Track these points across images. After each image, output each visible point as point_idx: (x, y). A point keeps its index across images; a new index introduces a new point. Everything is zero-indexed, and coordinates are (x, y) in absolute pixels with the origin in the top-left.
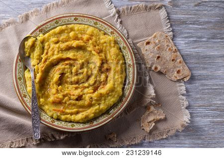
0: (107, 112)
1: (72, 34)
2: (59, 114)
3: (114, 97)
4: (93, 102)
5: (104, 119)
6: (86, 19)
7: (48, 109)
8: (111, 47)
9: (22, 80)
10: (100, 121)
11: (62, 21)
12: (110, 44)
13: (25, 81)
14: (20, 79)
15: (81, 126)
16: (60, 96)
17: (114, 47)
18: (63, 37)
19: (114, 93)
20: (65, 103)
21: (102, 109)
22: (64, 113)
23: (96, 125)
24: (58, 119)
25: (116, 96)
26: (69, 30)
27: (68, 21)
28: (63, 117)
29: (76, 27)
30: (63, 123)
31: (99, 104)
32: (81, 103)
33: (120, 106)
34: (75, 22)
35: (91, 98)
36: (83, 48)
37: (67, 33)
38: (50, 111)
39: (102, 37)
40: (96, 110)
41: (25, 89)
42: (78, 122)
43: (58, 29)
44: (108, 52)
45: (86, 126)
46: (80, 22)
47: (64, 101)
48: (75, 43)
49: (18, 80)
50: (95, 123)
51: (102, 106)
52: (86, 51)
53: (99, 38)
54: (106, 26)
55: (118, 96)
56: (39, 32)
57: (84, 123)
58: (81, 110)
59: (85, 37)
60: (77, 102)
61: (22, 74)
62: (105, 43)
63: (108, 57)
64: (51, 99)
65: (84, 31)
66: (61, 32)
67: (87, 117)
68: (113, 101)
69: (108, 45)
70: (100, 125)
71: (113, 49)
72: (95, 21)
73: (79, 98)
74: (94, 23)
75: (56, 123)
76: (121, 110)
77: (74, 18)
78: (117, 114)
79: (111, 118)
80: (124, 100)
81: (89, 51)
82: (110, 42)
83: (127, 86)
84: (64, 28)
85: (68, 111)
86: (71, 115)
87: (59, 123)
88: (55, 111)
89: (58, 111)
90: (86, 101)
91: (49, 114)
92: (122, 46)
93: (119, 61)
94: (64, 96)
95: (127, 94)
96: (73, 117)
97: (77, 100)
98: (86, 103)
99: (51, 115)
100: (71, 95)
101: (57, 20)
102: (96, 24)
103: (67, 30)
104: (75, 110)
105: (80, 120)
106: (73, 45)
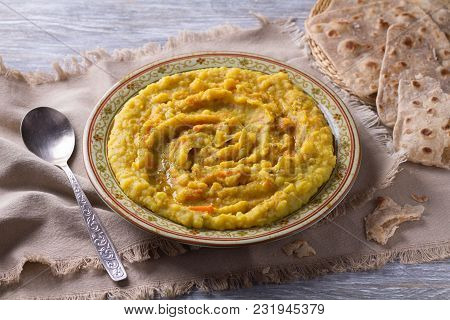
0: (314, 199)
1: (193, 85)
2: (206, 214)
3: (320, 165)
4: (279, 179)
5: (311, 211)
6: (222, 57)
7: (178, 210)
8: (286, 90)
9: (107, 172)
10: (302, 216)
11: (171, 67)
12: (282, 85)
13: (114, 174)
14: (102, 169)
15: (262, 232)
16: (200, 183)
17: (291, 88)
18: (175, 93)
19: (318, 160)
20: (215, 196)
21: (302, 190)
22: (214, 214)
23: (293, 226)
24: (207, 227)
25: (325, 163)
26: (188, 81)
27: (185, 66)
28: (216, 219)
29: (201, 73)
30: (219, 233)
31: (293, 182)
32: (250, 187)
33: (337, 186)
34: (199, 66)
35: (272, 172)
36: (225, 102)
37: (184, 86)
38: (185, 212)
39: (259, 77)
40: (288, 192)
41: (115, 185)
42: (254, 226)
43: (163, 80)
44: (281, 100)
45: (273, 229)
46: (210, 65)
47: (211, 192)
48: (205, 95)
49: (98, 171)
50: (292, 222)
51: (299, 184)
52: (234, 107)
53: (255, 83)
54: (267, 64)
55: (329, 164)
56: (127, 90)
57: (266, 226)
58: (253, 202)
59: (225, 83)
60: (241, 187)
61: (104, 160)
62: (271, 85)
63: (285, 107)
64: (180, 192)
65: (219, 76)
66: (172, 85)
67: (271, 209)
68: (321, 173)
69: (277, 86)
70: (305, 223)
71: (290, 92)
72: (241, 59)
73: (244, 179)
74: (241, 63)
75: (202, 234)
76: (343, 190)
77: (197, 59)
78: (337, 198)
79: (326, 208)
80: (344, 174)
81: (239, 104)
82: (280, 80)
83: (343, 151)
84: (175, 77)
85: (225, 208)
86: (234, 213)
87: (210, 233)
88: (196, 210)
89: (203, 211)
90: (260, 180)
91: (184, 218)
92: (309, 90)
93: (309, 109)
94: (209, 184)
95: (347, 163)
96: (239, 216)
97: (239, 184)
98: (263, 184)
99: (187, 220)
100: (223, 176)
101: (162, 67)
102: (244, 63)
103: (183, 79)
104: (241, 203)
105: (257, 218)
106: (203, 98)
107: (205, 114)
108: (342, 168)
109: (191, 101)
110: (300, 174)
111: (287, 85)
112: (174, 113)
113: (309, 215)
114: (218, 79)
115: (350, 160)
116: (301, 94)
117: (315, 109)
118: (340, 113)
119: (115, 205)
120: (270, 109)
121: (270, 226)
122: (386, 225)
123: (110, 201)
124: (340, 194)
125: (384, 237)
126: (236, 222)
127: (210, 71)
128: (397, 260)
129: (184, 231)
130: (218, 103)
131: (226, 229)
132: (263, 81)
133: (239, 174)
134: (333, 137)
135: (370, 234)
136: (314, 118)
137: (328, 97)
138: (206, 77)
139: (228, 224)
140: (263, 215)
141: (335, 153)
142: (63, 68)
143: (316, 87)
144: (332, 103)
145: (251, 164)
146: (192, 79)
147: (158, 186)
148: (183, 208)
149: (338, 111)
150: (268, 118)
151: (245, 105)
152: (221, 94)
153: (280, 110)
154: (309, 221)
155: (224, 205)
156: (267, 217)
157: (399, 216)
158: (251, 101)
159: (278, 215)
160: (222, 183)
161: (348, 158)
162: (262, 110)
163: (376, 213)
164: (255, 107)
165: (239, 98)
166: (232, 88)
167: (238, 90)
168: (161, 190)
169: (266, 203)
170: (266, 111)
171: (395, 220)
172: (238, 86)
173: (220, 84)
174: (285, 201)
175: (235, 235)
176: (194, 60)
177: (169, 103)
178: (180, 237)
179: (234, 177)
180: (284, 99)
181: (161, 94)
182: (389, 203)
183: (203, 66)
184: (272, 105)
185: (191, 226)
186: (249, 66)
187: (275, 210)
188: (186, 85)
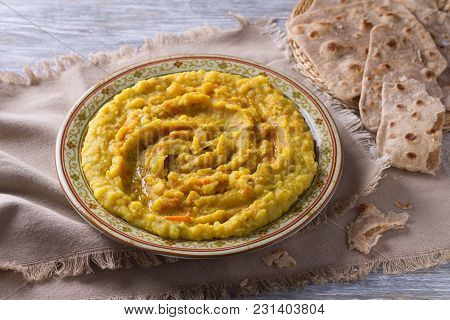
0: (294, 208)
1: (170, 90)
2: (182, 224)
3: (300, 173)
4: (258, 187)
5: (291, 220)
6: (199, 60)
7: (153, 220)
8: (265, 94)
9: (81, 180)
10: (282, 226)
11: (148, 71)
12: (261, 89)
13: (87, 183)
14: (75, 177)
15: (241, 242)
16: (176, 192)
17: (271, 92)
18: (151, 98)
20: (192, 205)
21: (282, 198)
22: (190, 223)
23: (272, 237)
24: (183, 238)
26: (164, 85)
27: (162, 69)
28: (193, 230)
29: (178, 77)
30: (195, 243)
31: (273, 190)
32: (228, 195)
33: (319, 193)
34: (176, 70)
35: (250, 180)
36: (203, 107)
37: (160, 90)
38: (160, 222)
39: (238, 81)
40: (268, 201)
41: (89, 194)
42: (232, 237)
43: (139, 85)
44: (260, 105)
45: (252, 239)
46: (188, 68)
47: (187, 201)
48: (182, 100)
49: (72, 180)
50: (271, 231)
51: (279, 192)
52: (212, 112)
53: (234, 87)
54: (246, 67)
56: (102, 95)
57: (245, 236)
58: (231, 211)
59: (202, 88)
60: (219, 195)
61: (78, 168)
62: (250, 89)
63: (264, 112)
64: (156, 202)
65: (197, 80)
66: (148, 90)
67: (250, 218)
68: (301, 181)
69: (257, 90)
70: (285, 233)
71: (270, 96)
72: (220, 62)
73: (222, 187)
74: (220, 66)
75: (178, 245)
76: (324, 198)
77: (174, 62)
78: (318, 206)
79: (307, 217)
80: (325, 182)
81: (217, 109)
82: (260, 84)
83: (324, 157)
84: (150, 81)
85: (202, 218)
86: (212, 223)
87: (187, 244)
88: (172, 220)
89: (180, 220)
90: (239, 188)
91: (159, 228)
92: (289, 94)
93: (289, 113)
94: (186, 193)
95: (328, 170)
96: (217, 226)
97: (217, 193)
98: (241, 192)
99: (163, 230)
100: (201, 185)
101: (138, 72)
102: (222, 66)
103: (159, 84)
104: (219, 212)
105: (235, 228)
106: (180, 103)
107: (182, 119)
108: (323, 175)
109: (168, 106)
110: (279, 182)
111: (267, 88)
112: (150, 119)
113: (290, 224)
114: (195, 83)
115: (332, 167)
116: (282, 98)
117: (296, 113)
118: (321, 118)
119: (88, 215)
120: (249, 114)
121: (248, 236)
122: (368, 234)
123: (84, 211)
124: (321, 202)
125: (367, 246)
126: (213, 232)
127: (187, 75)
128: (380, 271)
129: (160, 242)
130: (195, 108)
131: (204, 240)
132: (242, 84)
133: (217, 182)
134: (315, 142)
135: (352, 243)
136: (294, 123)
137: (309, 101)
138: (183, 81)
139: (205, 234)
140: (241, 224)
141: (316, 160)
142: (35, 73)
143: (297, 91)
144: (314, 107)
145: (229, 171)
146: (168, 83)
147: (133, 195)
148: (159, 218)
149: (319, 116)
150: (248, 123)
151: (223, 110)
152: (198, 99)
153: (260, 115)
154: (288, 230)
155: (201, 214)
156: (246, 227)
157: (382, 224)
158: (229, 106)
159: (257, 225)
160: (198, 192)
161: (330, 164)
162: (241, 115)
163: (358, 221)
164: (234, 111)
165: (217, 103)
166: (210, 93)
167: (216, 95)
168: (136, 199)
169: (245, 212)
170: (245, 116)
171: (379, 228)
172: (217, 91)
173: (198, 88)
174: (264, 210)
175: (212, 245)
176: (171, 63)
177: (145, 108)
178: (156, 248)
179: (212, 186)
180: (264, 104)
181: (137, 99)
182: (372, 210)
183: (180, 69)
184: (252, 110)
185: (167, 237)
186: (228, 69)
187: (254, 219)
188: (163, 90)
